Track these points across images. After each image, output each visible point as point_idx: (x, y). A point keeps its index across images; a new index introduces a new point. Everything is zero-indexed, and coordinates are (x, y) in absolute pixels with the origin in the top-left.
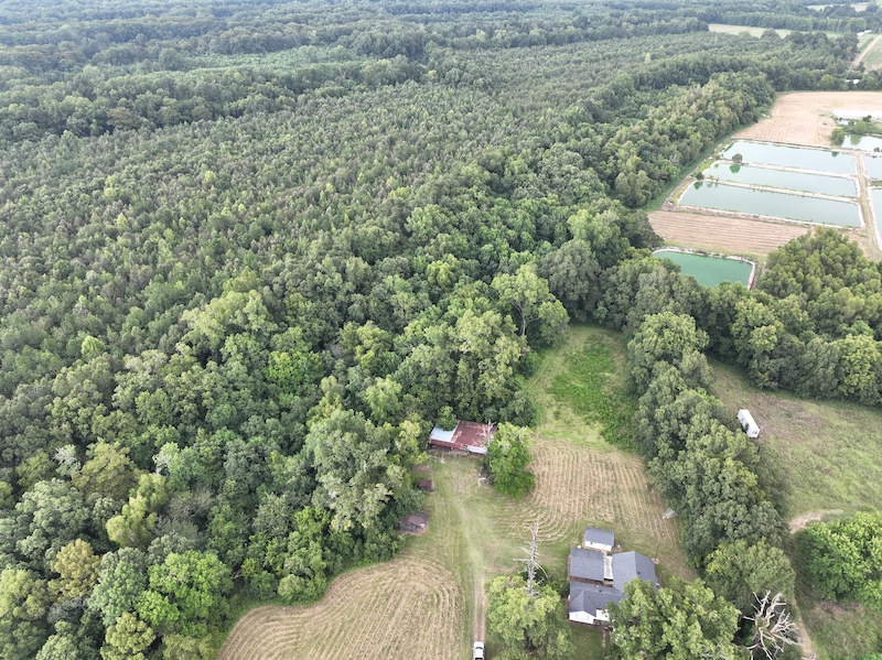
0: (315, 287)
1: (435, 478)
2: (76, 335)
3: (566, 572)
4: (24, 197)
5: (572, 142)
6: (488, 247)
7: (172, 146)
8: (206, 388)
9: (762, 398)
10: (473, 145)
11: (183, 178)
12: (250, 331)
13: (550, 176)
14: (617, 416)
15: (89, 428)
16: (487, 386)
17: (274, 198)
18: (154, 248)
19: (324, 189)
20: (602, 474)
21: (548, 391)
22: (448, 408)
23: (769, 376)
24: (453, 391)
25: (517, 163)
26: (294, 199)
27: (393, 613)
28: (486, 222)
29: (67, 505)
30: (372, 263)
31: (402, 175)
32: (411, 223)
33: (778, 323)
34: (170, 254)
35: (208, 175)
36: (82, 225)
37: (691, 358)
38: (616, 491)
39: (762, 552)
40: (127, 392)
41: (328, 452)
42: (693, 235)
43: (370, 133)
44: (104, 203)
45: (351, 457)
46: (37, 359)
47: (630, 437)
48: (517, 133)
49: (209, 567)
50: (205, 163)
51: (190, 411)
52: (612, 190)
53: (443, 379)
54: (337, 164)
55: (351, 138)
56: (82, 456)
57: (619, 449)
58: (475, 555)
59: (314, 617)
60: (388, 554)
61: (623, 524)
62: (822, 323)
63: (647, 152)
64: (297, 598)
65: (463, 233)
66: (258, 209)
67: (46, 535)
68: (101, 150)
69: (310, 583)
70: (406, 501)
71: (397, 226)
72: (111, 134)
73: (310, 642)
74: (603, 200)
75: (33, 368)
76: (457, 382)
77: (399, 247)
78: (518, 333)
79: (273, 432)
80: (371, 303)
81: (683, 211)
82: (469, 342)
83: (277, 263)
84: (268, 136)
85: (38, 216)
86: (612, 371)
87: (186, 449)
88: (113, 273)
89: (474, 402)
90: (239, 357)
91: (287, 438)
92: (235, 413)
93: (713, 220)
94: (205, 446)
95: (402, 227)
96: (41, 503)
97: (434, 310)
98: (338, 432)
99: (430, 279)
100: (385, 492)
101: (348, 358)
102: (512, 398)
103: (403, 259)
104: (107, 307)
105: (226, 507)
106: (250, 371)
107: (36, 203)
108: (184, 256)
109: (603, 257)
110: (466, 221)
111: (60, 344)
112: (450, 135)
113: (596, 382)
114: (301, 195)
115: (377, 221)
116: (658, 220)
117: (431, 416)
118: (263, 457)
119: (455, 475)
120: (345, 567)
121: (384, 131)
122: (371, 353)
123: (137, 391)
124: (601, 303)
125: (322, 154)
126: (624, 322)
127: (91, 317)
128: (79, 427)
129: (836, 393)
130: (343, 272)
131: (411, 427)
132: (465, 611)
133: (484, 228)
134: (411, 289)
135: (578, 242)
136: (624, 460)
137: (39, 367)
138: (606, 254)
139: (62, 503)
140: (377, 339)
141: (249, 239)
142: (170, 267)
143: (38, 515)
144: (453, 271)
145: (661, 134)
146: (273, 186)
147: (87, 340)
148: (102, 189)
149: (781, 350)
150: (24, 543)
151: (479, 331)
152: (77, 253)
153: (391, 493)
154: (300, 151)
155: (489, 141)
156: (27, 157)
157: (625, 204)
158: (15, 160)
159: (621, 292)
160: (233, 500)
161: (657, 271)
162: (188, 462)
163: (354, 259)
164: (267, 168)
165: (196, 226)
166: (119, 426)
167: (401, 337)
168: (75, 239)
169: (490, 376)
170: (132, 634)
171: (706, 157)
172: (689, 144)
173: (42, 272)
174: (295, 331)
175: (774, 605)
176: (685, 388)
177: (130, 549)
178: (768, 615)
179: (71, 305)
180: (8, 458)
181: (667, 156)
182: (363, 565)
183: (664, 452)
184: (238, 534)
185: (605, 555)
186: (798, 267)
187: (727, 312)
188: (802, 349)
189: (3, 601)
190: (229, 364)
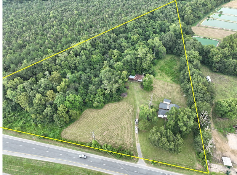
0: (103, 41)
1: (130, 86)
2: (46, 49)
3: (158, 107)
4: (31, 16)
5: (174, 6)
6: (147, 33)
7: (66, 4)
8: (77, 62)
9: (214, 74)
10: (146, 6)
11: (69, 13)
12: (87, 49)
13: (166, 15)
14: (175, 76)
15: (51, 69)
16: (144, 65)
17: (93, 18)
18: (63, 30)
19: (106, 16)
20: (170, 88)
21: (159, 69)
22: (134, 71)
23: (217, 68)
24: (135, 67)
25: (157, 11)
26: (98, 19)
27: (118, 112)
29: (48, 83)
30: (117, 36)
31: (126, 14)
32: (128, 26)
33: (221, 55)
34: (67, 31)
35: (76, 12)
36: (45, 23)
37: (196, 62)
38: (173, 92)
39: (204, 104)
40: (59, 61)
41: (105, 76)
42: (204, 33)
43: (118, 2)
44: (50, 18)
45: (110, 78)
46: (38, 54)
47: (178, 80)
48: (158, 3)
49: (79, 98)
50: (75, 9)
51: (73, 67)
52: (183, 20)
53: (133, 63)
54: (109, 10)
55: (113, 3)
56: (50, 73)
57: (175, 83)
58: (138, 102)
59: (101, 111)
60: (118, 100)
61: (173, 99)
62: (234, 56)
63: (195, 10)
64: (97, 108)
65: (141, 29)
66: (89, 21)
67: (44, 89)
68: (49, 5)
69: (100, 104)
70: (123, 90)
71: (124, 26)
73: (100, 116)
74: (180, 22)
75: (37, 55)
76: (136, 65)
77: (124, 32)
78: (153, 54)
79: (92, 73)
80: (117, 45)
81: (202, 27)
82: (140, 55)
83: (93, 34)
84: (91, 2)
85: (35, 21)
86: (176, 66)
87: (73, 75)
88: (54, 35)
89: (140, 70)
90: (85, 55)
91: (95, 75)
92: (84, 68)
93: (210, 29)
94: (77, 74)
95: (125, 27)
96: (43, 82)
97: (132, 47)
98: (108, 72)
99: (132, 40)
100: (118, 85)
101: (110, 58)
102: (150, 69)
103: (125, 35)
104: (53, 43)
105: (82, 87)
106: (87, 59)
107: (34, 17)
108: (71, 32)
109: (177, 37)
110: (142, 26)
111: (43, 51)
112: (140, 3)
113: (172, 68)
114: (100, 18)
116: (194, 29)
117: (130, 72)
118: (90, 78)
119: (134, 86)
120: (108, 102)
121: (122, 2)
122: (116, 57)
123: (62, 61)
124: (175, 48)
125: (105, 7)
126: (181, 53)
127: (49, 45)
128: (49, 68)
129: (233, 74)
130: (110, 37)
131: (125, 73)
132: (134, 113)
133: (147, 28)
134: (127, 42)
135: (171, 32)
136: (176, 85)
137: (39, 55)
138: (178, 36)
139: (47, 83)
140: (118, 53)
141: (86, 28)
142: (67, 34)
143: (42, 85)
144: (138, 38)
145: (200, 4)
146: (92, 15)
147: (49, 50)
148: (50, 15)
149: (220, 62)
150: (40, 90)
151: (143, 52)
152: (45, 30)
153: (119, 86)
154: (99, 6)
155: (150, 5)
156: (30, 6)
157: (186, 24)
158: (28, 6)
159: (181, 46)
160: (83, 86)
161: (191, 40)
162: (73, 77)
163: (113, 34)
164: (91, 10)
165: (73, 25)
166: (58, 69)
167: (123, 53)
168: (44, 27)
169: (145, 63)
170: (63, 108)
171: (212, 12)
172: (207, 8)
173: (37, 34)
174: (98, 51)
175: (205, 114)
176: (193, 69)
177: (62, 93)
178: (203, 116)
179: (45, 42)
180: (34, 73)
181: (200, 11)
182: (112, 102)
183: (186, 83)
184: (84, 93)
185: (168, 105)
186: (231, 42)
187: (208, 51)
188: (227, 62)
189: (37, 100)
190: (82, 57)
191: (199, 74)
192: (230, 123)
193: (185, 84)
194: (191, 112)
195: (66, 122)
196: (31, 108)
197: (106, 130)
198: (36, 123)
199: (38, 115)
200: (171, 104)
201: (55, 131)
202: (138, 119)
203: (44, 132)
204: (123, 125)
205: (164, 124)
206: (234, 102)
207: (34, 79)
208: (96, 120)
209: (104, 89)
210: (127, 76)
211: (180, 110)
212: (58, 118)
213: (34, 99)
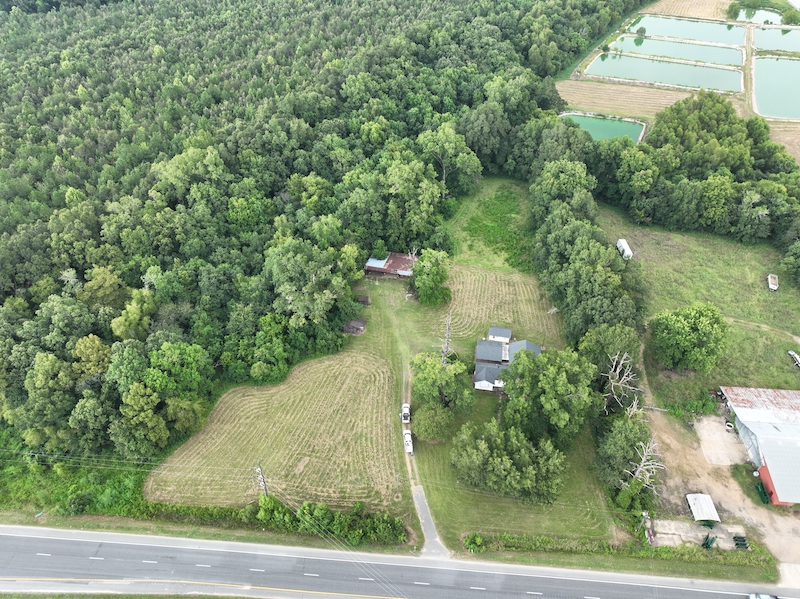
0: (263, 145)
1: (371, 296)
2: (58, 188)
3: (474, 357)
5: (492, 16)
6: (414, 110)
7: (118, 23)
8: (178, 226)
9: (638, 232)
10: (401, 20)
11: (133, 53)
12: (210, 180)
13: (471, 48)
14: (519, 247)
15: (84, 258)
16: (412, 221)
17: (220, 70)
18: (115, 115)
19: (266, 61)
20: (505, 289)
21: (464, 229)
22: (380, 241)
23: (645, 212)
24: (384, 229)
25: (440, 35)
26: (238, 71)
27: (340, 388)
28: (413, 89)
29: (78, 311)
30: (312, 125)
31: (336, 48)
32: (346, 89)
33: (655, 168)
34: (132, 120)
35: (157, 49)
36: (46, 96)
37: (580, 195)
38: (515, 301)
39: (618, 330)
40: (112, 228)
41: (283, 269)
42: (595, 101)
43: (306, 10)
44: (63, 76)
45: (302, 273)
46: (28, 207)
47: (529, 262)
48: (442, 8)
49: (196, 352)
50: (153, 38)
51: (167, 245)
52: (526, 61)
53: (376, 217)
54: (276, 39)
55: (288, 15)
56: (81, 275)
57: (520, 271)
58: (403, 348)
59: (278, 393)
60: (334, 348)
61: (520, 324)
62: (693, 170)
63: (560, 26)
64: (266, 380)
65: (392, 99)
66: (207, 80)
67: (63, 333)
68: (51, 27)
69: (274, 368)
70: (349, 310)
71: (334, 92)
72: (58, 10)
73: (277, 409)
74: (516, 68)
75: (26, 214)
76: (387, 220)
77: (336, 111)
78: (439, 179)
79: (237, 260)
80: (313, 157)
81: (589, 80)
82: (398, 186)
83: (228, 126)
84: (210, 13)
85: (4, 87)
86: (517, 213)
87: (167, 273)
88: (82, 137)
89: (402, 236)
90: (204, 202)
91: (249, 266)
92: (204, 246)
93: (614, 87)
94: (183, 270)
95: (338, 93)
96: (56, 309)
97: (367, 162)
98: (291, 254)
99: (364, 137)
100: (331, 296)
101: (296, 203)
102: (433, 232)
103: (340, 121)
104: (82, 165)
105: (204, 315)
106: (213, 214)
108: (145, 122)
109: (514, 117)
110: (395, 88)
111: (45, 196)
112: (380, 11)
113: (507, 222)
114: (245, 67)
115: (315, 88)
116: (564, 88)
117: (368, 248)
118: (230, 279)
119: (387, 293)
120: (301, 358)
121: (318, 8)
122: (315, 198)
123: (121, 228)
124: (511, 156)
125: (262, 29)
126: (529, 172)
127: (69, 174)
128: (76, 257)
129: (697, 225)
130: (288, 132)
131: (350, 250)
133: (411, 94)
134: (347, 146)
135: (492, 103)
136: (524, 279)
137: (31, 214)
138: (516, 114)
139: (73, 310)
140: (319, 186)
141: (201, 107)
142: (133, 132)
143: (55, 319)
144: (384, 130)
145: (574, 8)
146: (218, 59)
147: (70, 192)
148: (59, 63)
149: (655, 190)
150: (48, 337)
151: (405, 176)
152: (46, 120)
153: (335, 297)
154: (241, 27)
155: (416, 16)
157: (537, 74)
159: (527, 146)
160: (209, 311)
161: (558, 127)
162: (170, 282)
163: (297, 120)
164: (211, 42)
165: (152, 97)
166: (109, 256)
167: (339, 185)
168: (42, 108)
169: (415, 213)
170: (142, 396)
171: (613, 32)
172: (598, 18)
173: (17, 136)
174: (249, 181)
175: (622, 362)
176: (573, 219)
177: (133, 340)
178: (618, 370)
179: (49, 164)
180: (21, 280)
181: (577, 29)
182: (316, 357)
183: (553, 267)
184: (215, 335)
185: (504, 345)
186: (679, 124)
187: (614, 160)
188: (673, 189)
189: (40, 376)
190: (196, 207)
191: (594, 236)
192: (699, 383)
193: (551, 273)
194: (579, 362)
195: (156, 445)
196: (20, 410)
197: (305, 455)
198: (43, 461)
199: (47, 431)
200: (513, 344)
201: (119, 482)
202: (408, 406)
203: (78, 488)
204: (362, 432)
205: (496, 412)
206: (706, 316)
207: (20, 300)
208: (265, 425)
209: (284, 313)
210: (361, 262)
211: (542, 358)
212: (126, 431)
213: (26, 373)
